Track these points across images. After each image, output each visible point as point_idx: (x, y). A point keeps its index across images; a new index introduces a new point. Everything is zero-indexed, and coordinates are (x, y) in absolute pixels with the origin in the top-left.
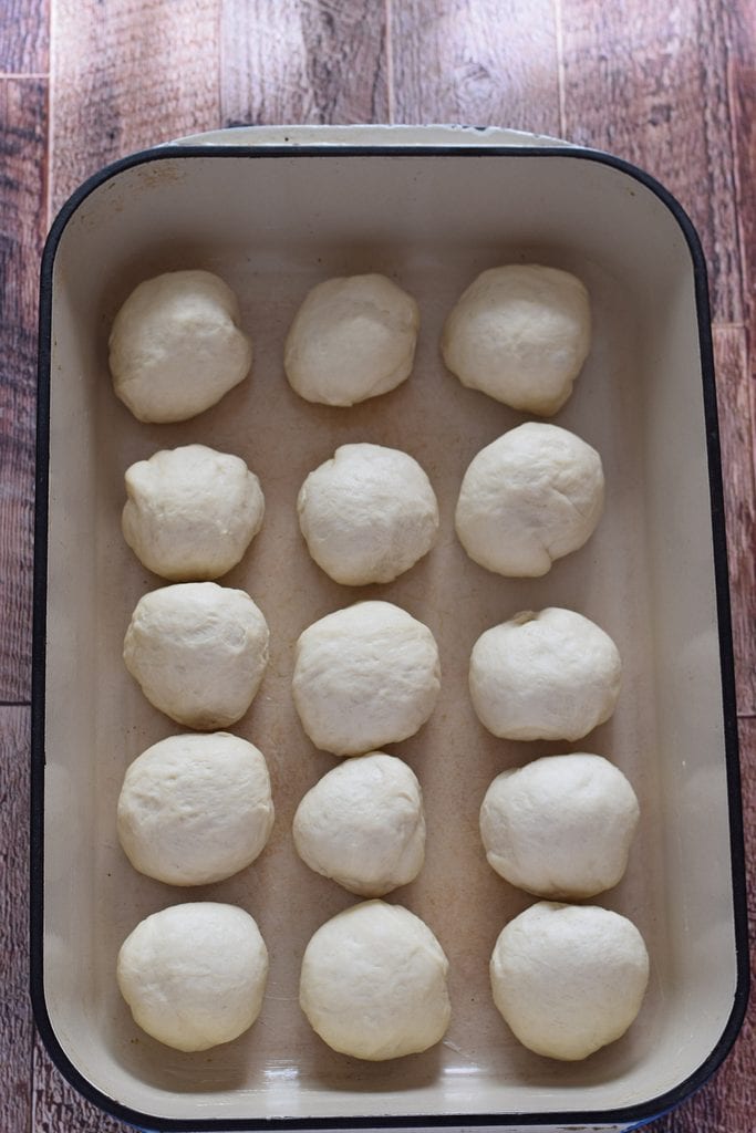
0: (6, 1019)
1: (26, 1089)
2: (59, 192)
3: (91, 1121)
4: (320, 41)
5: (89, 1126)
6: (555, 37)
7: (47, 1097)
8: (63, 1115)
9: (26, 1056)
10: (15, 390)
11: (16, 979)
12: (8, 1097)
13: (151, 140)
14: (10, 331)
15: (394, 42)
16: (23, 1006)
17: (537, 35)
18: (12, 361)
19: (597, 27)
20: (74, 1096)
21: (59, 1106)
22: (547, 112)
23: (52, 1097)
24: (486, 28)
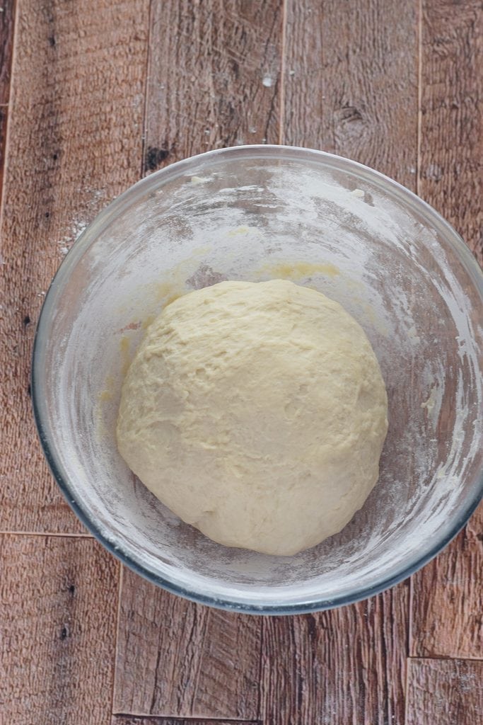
2: (10, 202)
4: (226, 85)
6: (417, 88)
13: (86, 162)
15: (286, 87)
17: (402, 86)
19: (451, 81)
22: (407, 150)
24: (362, 78)
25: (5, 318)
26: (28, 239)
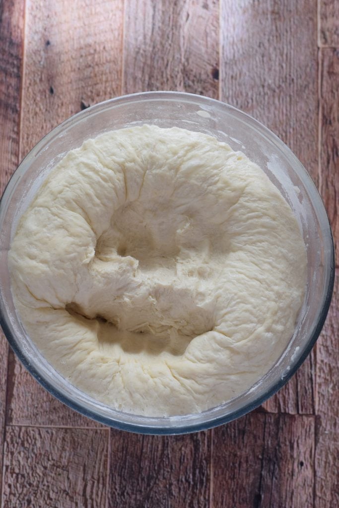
25: (33, 42)
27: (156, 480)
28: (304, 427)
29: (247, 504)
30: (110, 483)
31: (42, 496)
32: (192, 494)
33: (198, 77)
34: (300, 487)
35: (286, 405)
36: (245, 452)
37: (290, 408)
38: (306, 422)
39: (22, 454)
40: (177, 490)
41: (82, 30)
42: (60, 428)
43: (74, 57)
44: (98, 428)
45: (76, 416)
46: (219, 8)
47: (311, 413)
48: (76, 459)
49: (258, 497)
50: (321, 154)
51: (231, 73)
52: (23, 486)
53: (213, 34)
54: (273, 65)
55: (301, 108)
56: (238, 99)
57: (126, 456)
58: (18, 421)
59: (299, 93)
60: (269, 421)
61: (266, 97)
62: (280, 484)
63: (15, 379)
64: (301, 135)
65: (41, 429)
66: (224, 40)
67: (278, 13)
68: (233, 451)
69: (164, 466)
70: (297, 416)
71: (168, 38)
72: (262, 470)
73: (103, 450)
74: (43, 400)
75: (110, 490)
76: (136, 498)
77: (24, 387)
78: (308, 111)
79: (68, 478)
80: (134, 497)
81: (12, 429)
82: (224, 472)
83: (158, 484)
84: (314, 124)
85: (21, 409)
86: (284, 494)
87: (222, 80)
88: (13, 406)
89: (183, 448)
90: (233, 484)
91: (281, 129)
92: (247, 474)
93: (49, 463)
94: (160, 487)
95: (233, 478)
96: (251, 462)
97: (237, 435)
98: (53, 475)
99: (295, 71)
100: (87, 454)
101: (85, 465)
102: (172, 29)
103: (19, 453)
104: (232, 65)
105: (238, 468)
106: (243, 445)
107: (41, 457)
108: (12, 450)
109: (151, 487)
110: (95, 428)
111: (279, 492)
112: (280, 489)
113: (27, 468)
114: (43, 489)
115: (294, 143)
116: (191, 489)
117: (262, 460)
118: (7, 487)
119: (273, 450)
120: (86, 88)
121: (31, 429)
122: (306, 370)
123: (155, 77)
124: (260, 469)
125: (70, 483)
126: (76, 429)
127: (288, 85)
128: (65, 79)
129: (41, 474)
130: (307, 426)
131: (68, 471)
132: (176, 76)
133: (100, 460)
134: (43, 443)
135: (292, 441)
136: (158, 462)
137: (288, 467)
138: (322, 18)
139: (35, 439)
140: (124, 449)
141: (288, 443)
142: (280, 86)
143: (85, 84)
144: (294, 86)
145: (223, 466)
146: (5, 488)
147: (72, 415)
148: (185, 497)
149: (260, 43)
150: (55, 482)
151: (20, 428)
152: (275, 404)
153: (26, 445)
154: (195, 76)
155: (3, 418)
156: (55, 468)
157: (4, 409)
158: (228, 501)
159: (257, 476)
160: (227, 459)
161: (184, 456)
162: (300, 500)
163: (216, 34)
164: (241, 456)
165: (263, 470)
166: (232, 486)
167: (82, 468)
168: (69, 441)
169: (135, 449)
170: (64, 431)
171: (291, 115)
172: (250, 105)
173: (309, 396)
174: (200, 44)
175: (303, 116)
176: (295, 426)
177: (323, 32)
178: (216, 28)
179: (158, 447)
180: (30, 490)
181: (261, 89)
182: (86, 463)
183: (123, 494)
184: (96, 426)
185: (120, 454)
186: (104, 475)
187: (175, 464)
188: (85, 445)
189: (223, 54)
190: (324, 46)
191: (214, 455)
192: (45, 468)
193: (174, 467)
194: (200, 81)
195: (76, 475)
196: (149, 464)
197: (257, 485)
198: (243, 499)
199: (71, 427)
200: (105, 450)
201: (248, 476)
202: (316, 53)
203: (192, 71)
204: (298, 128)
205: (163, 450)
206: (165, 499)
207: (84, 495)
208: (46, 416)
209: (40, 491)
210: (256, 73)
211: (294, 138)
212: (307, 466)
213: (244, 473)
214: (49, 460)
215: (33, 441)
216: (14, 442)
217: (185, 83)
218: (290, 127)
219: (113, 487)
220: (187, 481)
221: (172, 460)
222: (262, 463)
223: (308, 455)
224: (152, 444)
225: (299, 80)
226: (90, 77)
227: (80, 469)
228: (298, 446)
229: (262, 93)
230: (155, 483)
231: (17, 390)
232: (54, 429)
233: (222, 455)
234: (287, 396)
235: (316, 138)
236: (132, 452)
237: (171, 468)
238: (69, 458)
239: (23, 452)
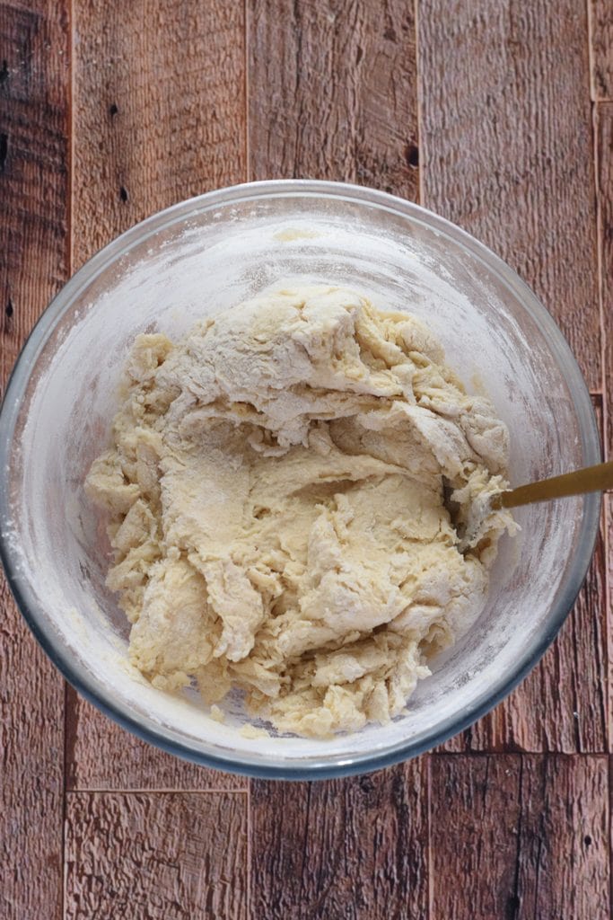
0: (37, 793)
1: (58, 861)
3: (121, 892)
5: (118, 896)
7: (78, 869)
8: (93, 886)
9: (57, 829)
10: (41, 167)
11: (46, 754)
12: (40, 869)
14: (36, 108)
16: (54, 780)
18: (38, 137)
20: (104, 868)
21: (90, 877)
23: (83, 868)
25: (86, 109)
26: (108, 11)
27: (332, 878)
28: (590, 775)
29: (494, 914)
30: (253, 887)
31: (133, 914)
32: (396, 899)
33: (381, 161)
34: (585, 882)
35: (557, 738)
36: (488, 823)
37: (564, 744)
38: (593, 767)
39: (97, 840)
40: (371, 894)
41: (172, 84)
42: (161, 793)
43: (160, 132)
44: (228, 790)
45: (189, 770)
46: (414, 38)
47: (602, 750)
48: (192, 846)
49: (514, 902)
50: (603, 292)
51: (439, 153)
52: (100, 898)
53: (406, 84)
54: (514, 135)
55: (565, 211)
56: (453, 199)
57: (279, 838)
58: (87, 784)
59: (561, 185)
60: (529, 767)
61: (503, 194)
62: (552, 878)
63: (78, 710)
64: (567, 260)
65: (127, 796)
66: (425, 93)
67: (518, 43)
68: (466, 823)
69: (345, 853)
70: (576, 757)
71: (325, 93)
72: (518, 855)
73: (239, 828)
74: (130, 744)
75: (253, 900)
76: (300, 910)
77: (95, 722)
78: (577, 215)
79: (179, 881)
80: (295, 909)
81: (77, 797)
82: (453, 860)
83: (337, 886)
84: (590, 239)
85: (92, 761)
86: (559, 894)
87: (425, 166)
88: (77, 757)
89: (379, 821)
90: (468, 880)
91: (530, 249)
92: (493, 862)
93: (145, 854)
94: (341, 891)
95: (467, 870)
96: (499, 840)
97: (472, 793)
98: (152, 876)
99: (552, 144)
100: (211, 837)
101: (208, 854)
102: (333, 77)
103: (92, 839)
104: (441, 138)
105: (476, 852)
106: (485, 812)
107: (130, 844)
108: (79, 835)
109: (325, 890)
110: (223, 790)
111: (550, 892)
112: (551, 886)
113: (107, 864)
114: (136, 901)
115: (555, 274)
116: (395, 891)
117: (518, 836)
118: (71, 899)
119: (536, 818)
120: (183, 188)
121: (110, 795)
122: (590, 675)
123: (306, 164)
124: (515, 853)
125: (183, 889)
126: (188, 793)
127: (540, 170)
128: (146, 174)
129: (131, 876)
130: (595, 775)
131: (179, 868)
132: (343, 161)
133: (235, 847)
134: (132, 820)
135: (570, 801)
136: (335, 847)
137: (564, 847)
138: (596, 50)
139: (119, 814)
140: (276, 825)
141: (562, 805)
142: (526, 173)
143: (182, 180)
144: (551, 172)
145: (450, 849)
146: (68, 902)
147: (181, 769)
148: (386, 906)
149: (489, 97)
150: (155, 888)
151: (91, 794)
152: (537, 737)
153: (103, 824)
154: (376, 161)
155: (60, 779)
156: (155, 863)
157: (62, 762)
158: (460, 911)
159: (510, 865)
160: (458, 837)
161: (381, 835)
162: (587, 905)
163: (411, 84)
164: (481, 831)
165: (521, 853)
166: (468, 885)
167: (203, 862)
168: (178, 815)
169: (294, 825)
170: (168, 797)
171: (547, 224)
172: (474, 210)
173: (597, 721)
174: (383, 103)
175: (569, 224)
176: (574, 774)
177: (599, 74)
178: (410, 73)
179: (334, 820)
180: (114, 904)
181: (494, 180)
182: (210, 854)
183: (276, 904)
184: (225, 787)
185: (268, 835)
186: (243, 873)
187: (367, 849)
188: (207, 821)
189: (424, 119)
190: (601, 99)
191: (434, 830)
192: (138, 864)
193: (364, 855)
194: (384, 169)
195: (193, 875)
196: (319, 850)
197: (512, 879)
198: (486, 907)
199: (181, 790)
200: (242, 829)
201: (494, 866)
202: (588, 112)
203: (370, 151)
204: (560, 247)
205: (343, 826)
206: (350, 911)
207: (209, 909)
208: (136, 773)
209: (131, 904)
210: (484, 151)
211: (554, 265)
212: (596, 844)
213: (488, 861)
214: (143, 849)
215: (115, 816)
216: (82, 820)
217: (358, 173)
218: (547, 245)
219: (259, 893)
220: (388, 877)
221: (360, 843)
222: (519, 842)
223: (597, 826)
224: (324, 815)
225: (560, 161)
226: (190, 169)
227: (200, 864)
228: (580, 809)
229: (496, 187)
230: (332, 883)
231: (83, 729)
232: (152, 795)
233: (448, 829)
234: (557, 723)
235: (593, 264)
236: (289, 830)
237: (360, 857)
238: (180, 845)
239: (99, 837)
